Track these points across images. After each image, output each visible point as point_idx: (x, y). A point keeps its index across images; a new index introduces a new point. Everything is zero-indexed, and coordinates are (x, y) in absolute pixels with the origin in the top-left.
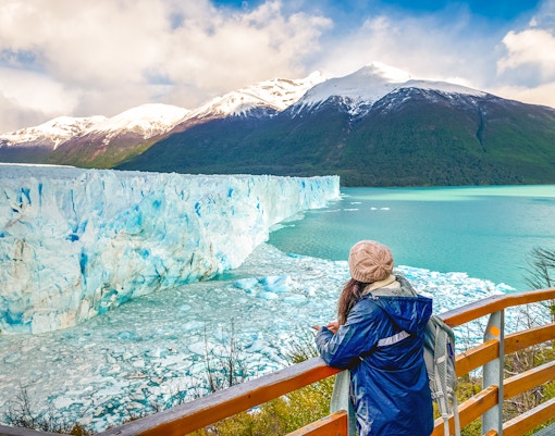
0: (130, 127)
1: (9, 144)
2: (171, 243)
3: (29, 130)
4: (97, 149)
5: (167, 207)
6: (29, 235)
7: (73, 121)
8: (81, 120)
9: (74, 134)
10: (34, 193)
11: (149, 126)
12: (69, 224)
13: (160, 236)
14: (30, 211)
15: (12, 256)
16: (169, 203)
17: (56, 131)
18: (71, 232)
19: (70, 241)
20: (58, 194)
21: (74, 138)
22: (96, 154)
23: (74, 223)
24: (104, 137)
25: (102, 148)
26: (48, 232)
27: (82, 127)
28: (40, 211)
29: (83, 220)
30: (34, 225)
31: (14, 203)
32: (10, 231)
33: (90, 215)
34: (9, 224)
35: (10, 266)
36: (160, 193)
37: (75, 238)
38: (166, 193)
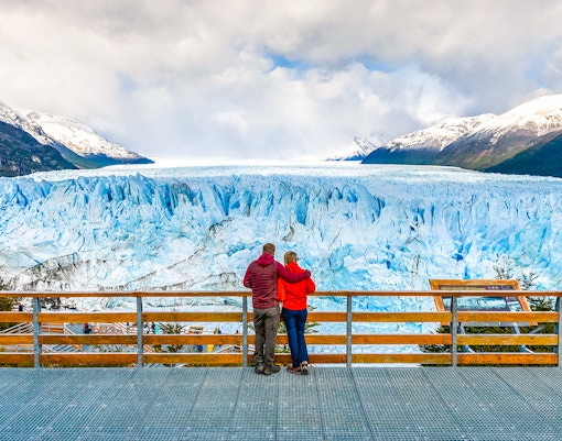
0: (522, 124)
1: (401, 147)
2: (556, 271)
3: (420, 132)
4: (483, 149)
5: (553, 235)
6: (423, 253)
7: (460, 121)
8: (469, 119)
9: (461, 134)
10: (427, 213)
11: (544, 121)
12: (456, 245)
13: (543, 263)
14: (423, 230)
15: (410, 268)
16: (555, 230)
17: (444, 133)
18: (456, 252)
19: (455, 260)
20: (447, 215)
21: (461, 138)
22: (483, 154)
23: (460, 244)
24: (492, 136)
25: (489, 148)
26: (438, 251)
27: (469, 127)
28: (431, 230)
29: (468, 241)
30: (427, 244)
31: (411, 222)
32: (409, 247)
33: (474, 238)
34: (408, 242)
35: (408, 276)
36: (545, 221)
37: (459, 258)
38: (552, 220)
